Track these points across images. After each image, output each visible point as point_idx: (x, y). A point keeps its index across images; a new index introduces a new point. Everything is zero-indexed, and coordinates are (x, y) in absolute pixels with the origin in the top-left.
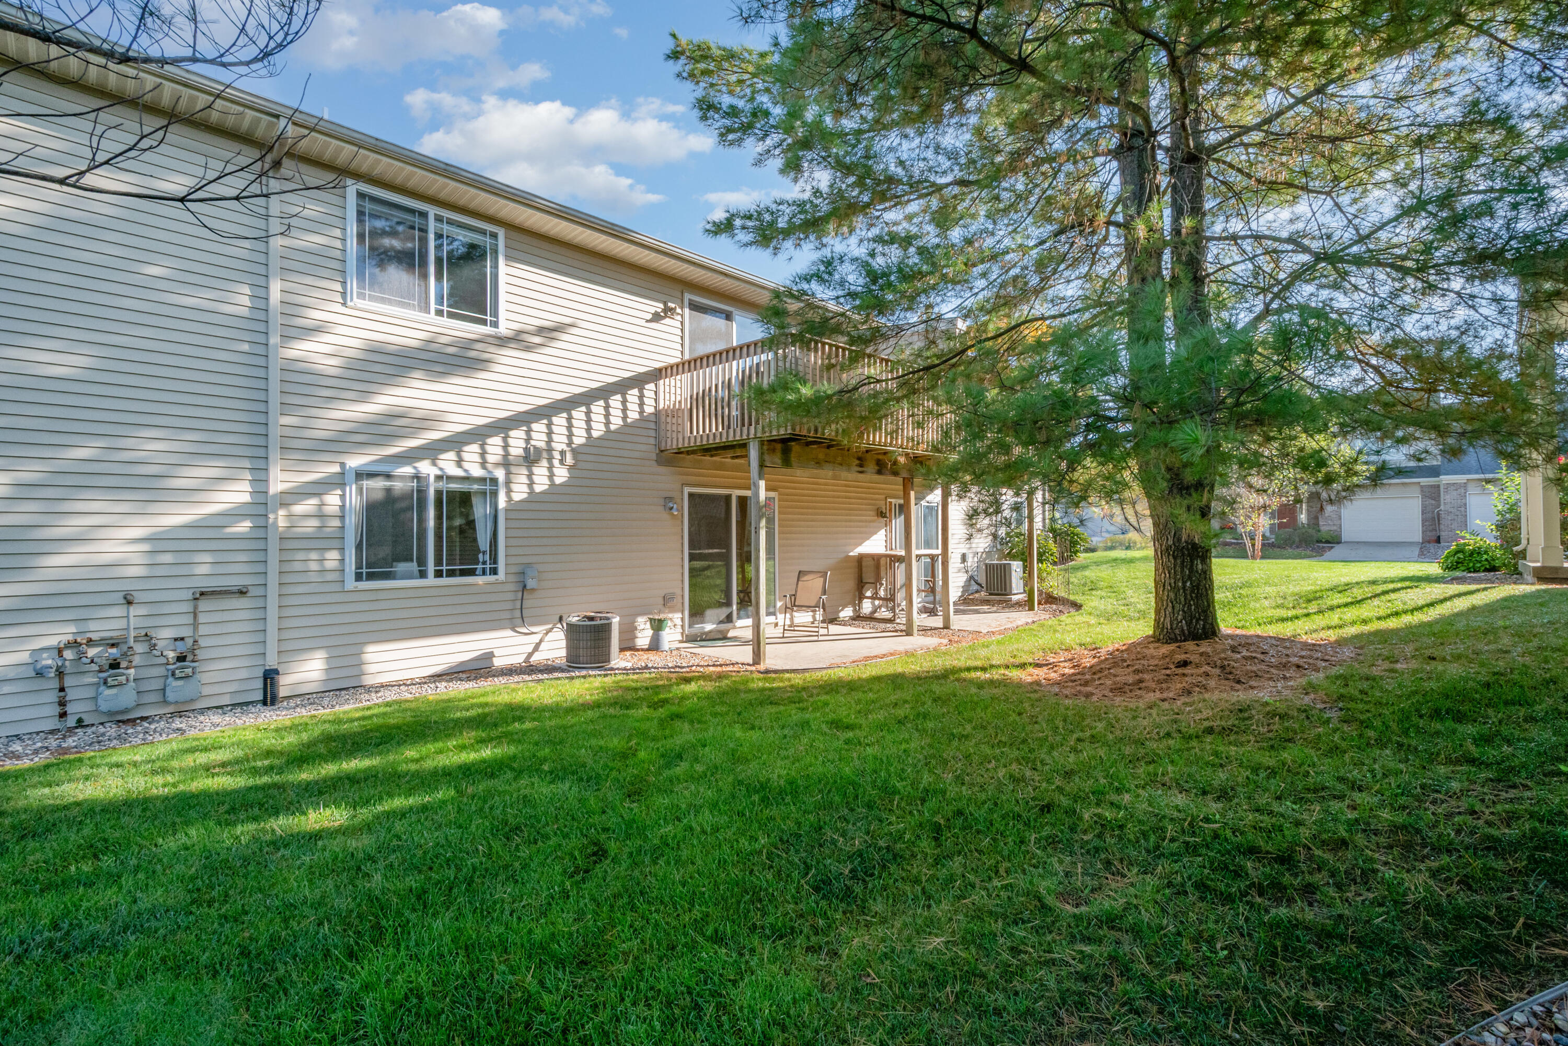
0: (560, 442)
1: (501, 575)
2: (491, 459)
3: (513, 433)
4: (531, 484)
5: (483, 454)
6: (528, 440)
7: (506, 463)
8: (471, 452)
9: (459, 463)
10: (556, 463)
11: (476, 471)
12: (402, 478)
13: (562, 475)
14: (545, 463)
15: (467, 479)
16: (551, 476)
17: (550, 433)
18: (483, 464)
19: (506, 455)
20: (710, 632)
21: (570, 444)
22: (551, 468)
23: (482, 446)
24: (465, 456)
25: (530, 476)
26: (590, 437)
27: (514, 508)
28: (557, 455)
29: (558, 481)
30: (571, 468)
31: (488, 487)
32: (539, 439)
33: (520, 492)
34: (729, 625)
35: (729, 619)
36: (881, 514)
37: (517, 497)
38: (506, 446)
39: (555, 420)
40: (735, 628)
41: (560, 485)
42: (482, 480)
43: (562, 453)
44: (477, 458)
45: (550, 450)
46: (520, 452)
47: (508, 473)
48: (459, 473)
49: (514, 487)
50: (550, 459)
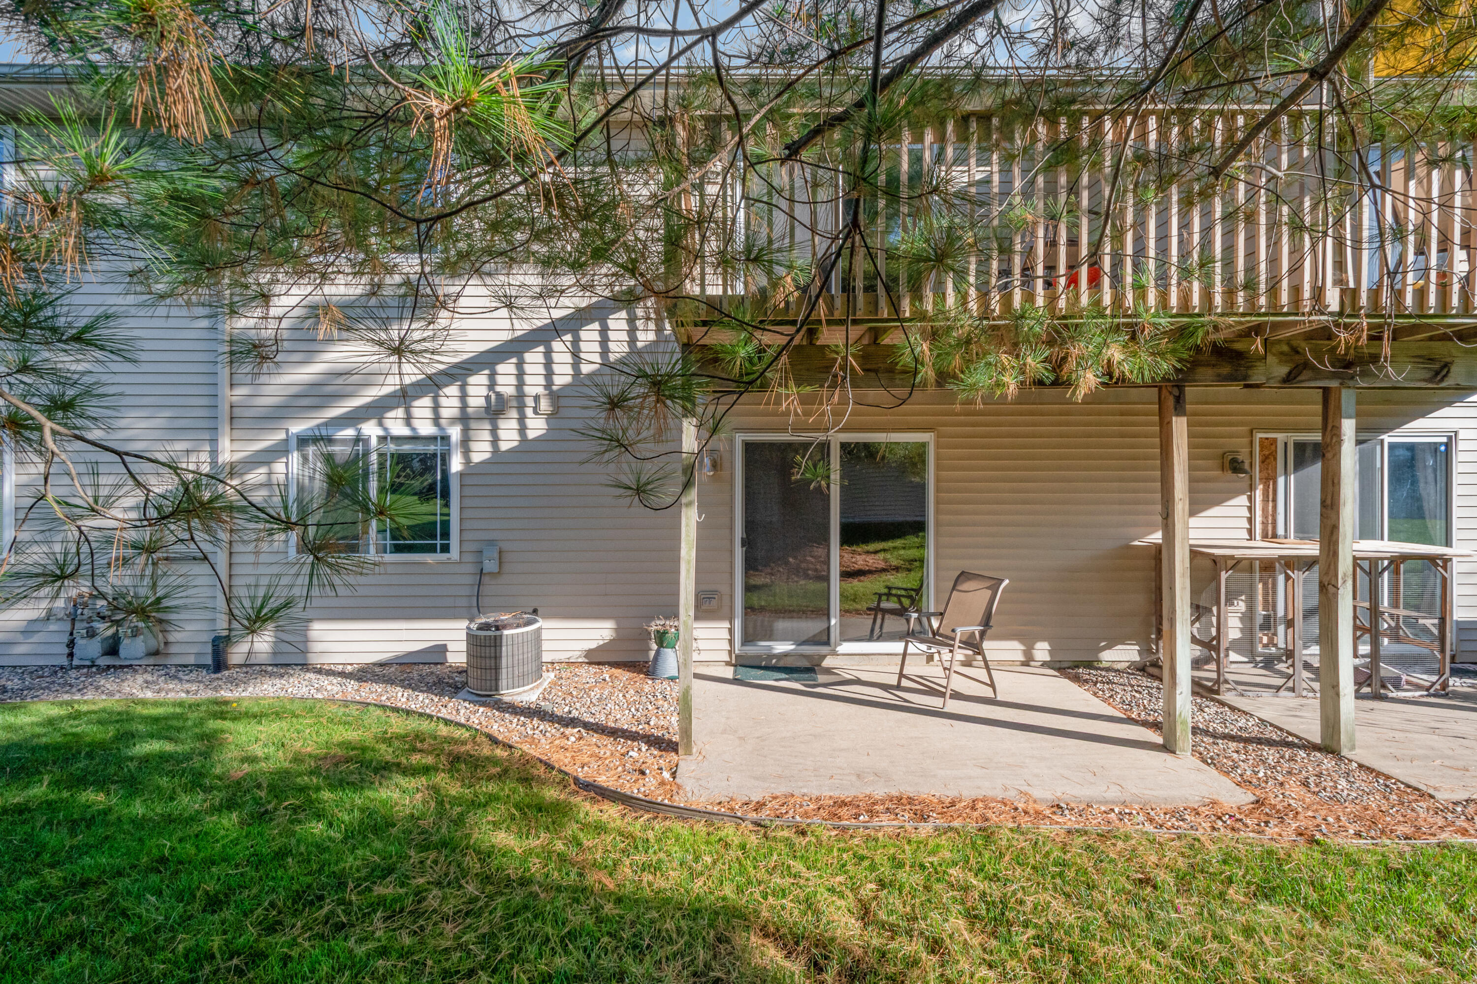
0: (535, 385)
1: (454, 553)
2: (445, 413)
3: (472, 380)
4: (495, 441)
5: (436, 408)
6: (492, 385)
7: (464, 418)
8: (422, 407)
9: (408, 420)
10: (529, 412)
11: (426, 429)
12: (344, 442)
13: (537, 427)
14: (514, 414)
15: (415, 438)
16: (523, 429)
17: (521, 375)
18: (436, 420)
19: (464, 406)
20: (786, 655)
21: (549, 385)
22: (522, 419)
23: (435, 399)
24: (416, 412)
25: (494, 431)
26: (577, 373)
27: (471, 471)
28: (530, 402)
29: (531, 435)
30: (550, 417)
31: (439, 448)
32: (506, 384)
33: (481, 451)
34: (823, 650)
35: (824, 639)
36: (1236, 466)
37: (476, 458)
38: (463, 396)
39: (528, 357)
40: (834, 653)
41: (535, 440)
42: (432, 439)
43: (537, 398)
44: (428, 413)
45: (520, 396)
46: (481, 402)
47: (466, 430)
48: (405, 432)
49: (474, 446)
50: (521, 408)
